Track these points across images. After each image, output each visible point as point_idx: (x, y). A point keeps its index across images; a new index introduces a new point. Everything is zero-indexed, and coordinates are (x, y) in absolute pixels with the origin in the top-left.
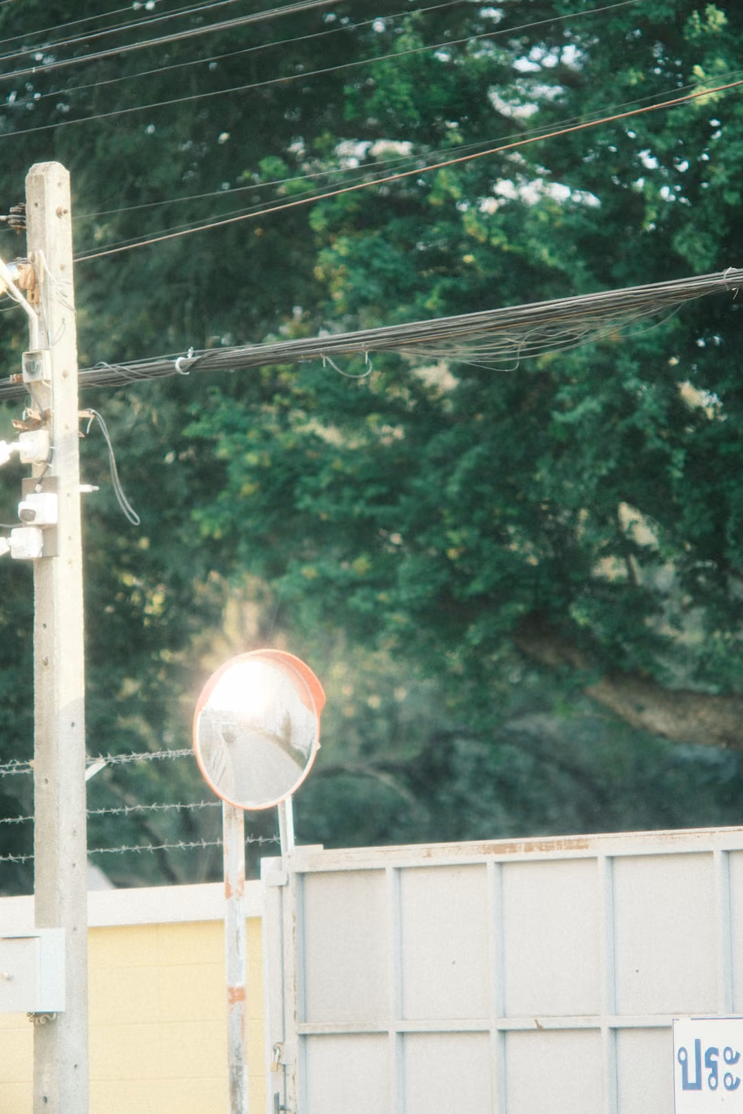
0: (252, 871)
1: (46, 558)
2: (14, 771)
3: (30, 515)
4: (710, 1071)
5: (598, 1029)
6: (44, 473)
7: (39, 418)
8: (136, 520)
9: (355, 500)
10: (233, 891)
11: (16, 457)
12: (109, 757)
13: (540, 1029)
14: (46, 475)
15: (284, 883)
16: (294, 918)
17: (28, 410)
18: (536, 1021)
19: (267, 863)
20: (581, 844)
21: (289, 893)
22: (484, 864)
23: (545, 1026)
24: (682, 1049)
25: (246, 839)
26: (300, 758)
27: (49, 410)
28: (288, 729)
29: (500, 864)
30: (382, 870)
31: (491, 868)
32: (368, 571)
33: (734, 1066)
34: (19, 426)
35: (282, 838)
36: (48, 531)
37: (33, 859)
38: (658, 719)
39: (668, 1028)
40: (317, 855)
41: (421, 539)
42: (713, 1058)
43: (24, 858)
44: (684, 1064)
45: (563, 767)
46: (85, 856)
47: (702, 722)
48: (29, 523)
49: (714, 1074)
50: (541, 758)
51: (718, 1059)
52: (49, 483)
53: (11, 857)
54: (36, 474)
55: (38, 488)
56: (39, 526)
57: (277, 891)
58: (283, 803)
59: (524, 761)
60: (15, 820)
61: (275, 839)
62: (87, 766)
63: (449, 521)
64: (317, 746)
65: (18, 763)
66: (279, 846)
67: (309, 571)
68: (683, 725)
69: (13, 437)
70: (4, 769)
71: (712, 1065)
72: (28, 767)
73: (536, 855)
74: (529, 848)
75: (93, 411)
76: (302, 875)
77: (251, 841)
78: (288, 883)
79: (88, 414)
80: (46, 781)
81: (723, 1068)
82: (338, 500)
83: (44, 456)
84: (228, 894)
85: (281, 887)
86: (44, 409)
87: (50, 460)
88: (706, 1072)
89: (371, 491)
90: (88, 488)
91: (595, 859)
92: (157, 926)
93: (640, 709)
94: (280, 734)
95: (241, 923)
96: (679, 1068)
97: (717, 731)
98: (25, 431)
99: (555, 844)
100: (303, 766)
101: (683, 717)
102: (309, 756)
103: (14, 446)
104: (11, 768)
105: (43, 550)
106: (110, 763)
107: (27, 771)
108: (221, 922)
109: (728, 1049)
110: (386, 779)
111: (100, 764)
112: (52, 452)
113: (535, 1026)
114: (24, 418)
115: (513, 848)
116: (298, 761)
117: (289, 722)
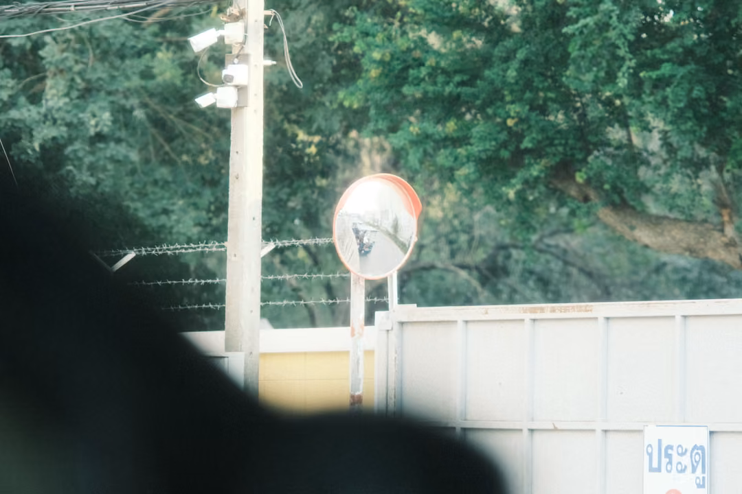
0: (369, 319)
1: (239, 107)
2: (214, 249)
3: (229, 79)
4: (668, 460)
5: (593, 431)
6: (240, 51)
7: (238, 14)
8: (300, 85)
9: (448, 83)
10: (356, 332)
11: (221, 39)
12: (277, 241)
13: (555, 429)
14: (241, 53)
15: (390, 329)
16: (396, 353)
17: (231, 8)
18: (553, 424)
19: (379, 315)
20: (588, 308)
21: (393, 335)
22: (523, 320)
23: (559, 428)
24: (650, 445)
25: (366, 298)
26: (404, 247)
27: (244, 9)
28: (396, 227)
29: (534, 320)
30: (455, 322)
31: (527, 321)
32: (454, 131)
33: (684, 457)
34: (225, 19)
35: (389, 299)
36: (241, 89)
37: (224, 307)
38: (644, 235)
39: (640, 431)
40: (412, 311)
41: (490, 111)
42: (670, 452)
43: (219, 306)
44: (650, 455)
45: (581, 270)
46: (259, 306)
47: (674, 238)
48: (229, 84)
49: (670, 463)
50: (566, 263)
51: (674, 453)
52: (243, 58)
53: (211, 306)
54: (235, 52)
55: (236, 61)
56: (236, 86)
57: (384, 333)
58: (391, 276)
59: (556, 266)
60: (214, 281)
61: (385, 299)
62: (263, 248)
63: (508, 98)
64: (415, 239)
65: (217, 244)
66: (388, 304)
67: (414, 129)
68: (660, 239)
69: (220, 26)
70: (207, 247)
71: (669, 456)
72: (223, 246)
73: (558, 315)
74: (553, 311)
75: (274, 11)
76: (402, 324)
77: (369, 300)
78: (392, 329)
79: (270, 12)
80: (235, 255)
81: (676, 458)
82: (435, 83)
83: (241, 40)
84: (353, 335)
85: (388, 331)
86: (241, 8)
87: (244, 43)
88: (665, 461)
89: (457, 78)
90: (270, 62)
91: (596, 319)
92: (305, 354)
93: (632, 228)
94: (391, 231)
95: (361, 354)
96: (647, 458)
97: (684, 245)
98: (228, 22)
99: (571, 308)
100: (405, 253)
101: (661, 234)
102: (409, 246)
103: (221, 32)
104: (212, 247)
105: (238, 102)
106: (277, 246)
107: (223, 249)
108: (347, 353)
109: (680, 446)
110: (463, 274)
111: (271, 246)
112: (246, 37)
113: (552, 427)
114: (228, 14)
115: (542, 310)
116: (402, 249)
117: (397, 222)
